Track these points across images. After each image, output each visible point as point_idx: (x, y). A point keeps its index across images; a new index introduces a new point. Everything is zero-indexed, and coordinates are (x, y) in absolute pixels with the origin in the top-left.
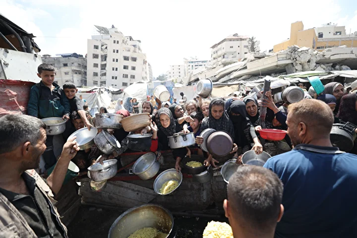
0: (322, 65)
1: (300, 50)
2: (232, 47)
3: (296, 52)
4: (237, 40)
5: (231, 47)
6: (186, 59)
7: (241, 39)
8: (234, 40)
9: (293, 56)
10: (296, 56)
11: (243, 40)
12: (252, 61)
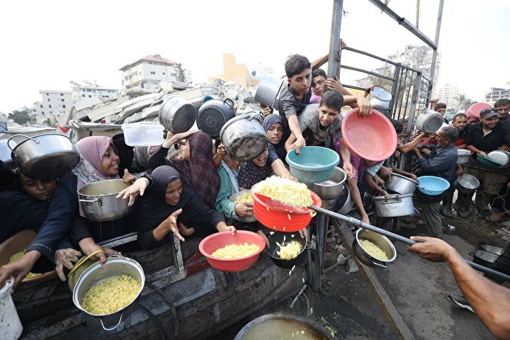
0: (250, 104)
1: (226, 84)
2: (154, 73)
3: (222, 86)
4: (161, 63)
5: (152, 73)
6: (76, 84)
7: (166, 64)
8: (156, 63)
9: (220, 90)
10: (223, 91)
11: (169, 65)
12: (169, 93)
